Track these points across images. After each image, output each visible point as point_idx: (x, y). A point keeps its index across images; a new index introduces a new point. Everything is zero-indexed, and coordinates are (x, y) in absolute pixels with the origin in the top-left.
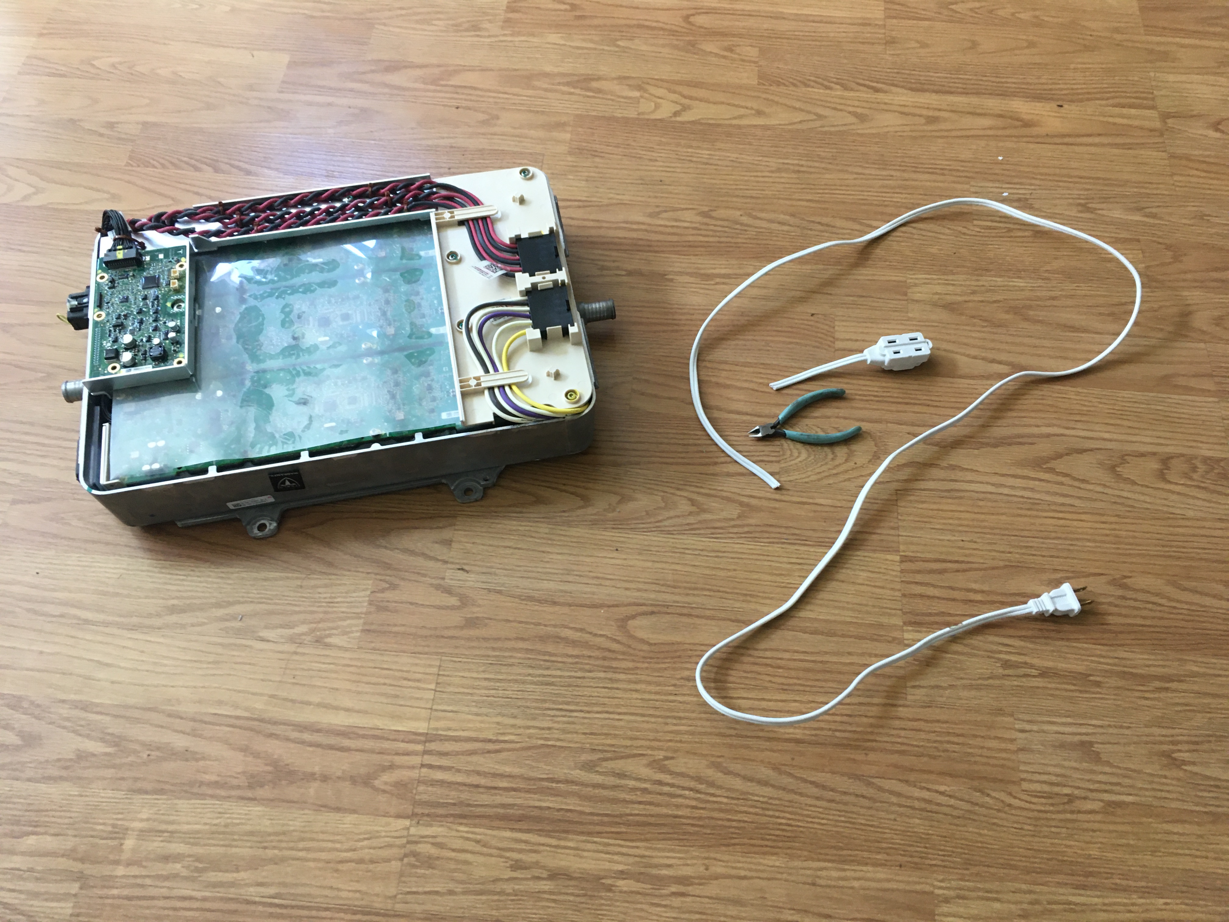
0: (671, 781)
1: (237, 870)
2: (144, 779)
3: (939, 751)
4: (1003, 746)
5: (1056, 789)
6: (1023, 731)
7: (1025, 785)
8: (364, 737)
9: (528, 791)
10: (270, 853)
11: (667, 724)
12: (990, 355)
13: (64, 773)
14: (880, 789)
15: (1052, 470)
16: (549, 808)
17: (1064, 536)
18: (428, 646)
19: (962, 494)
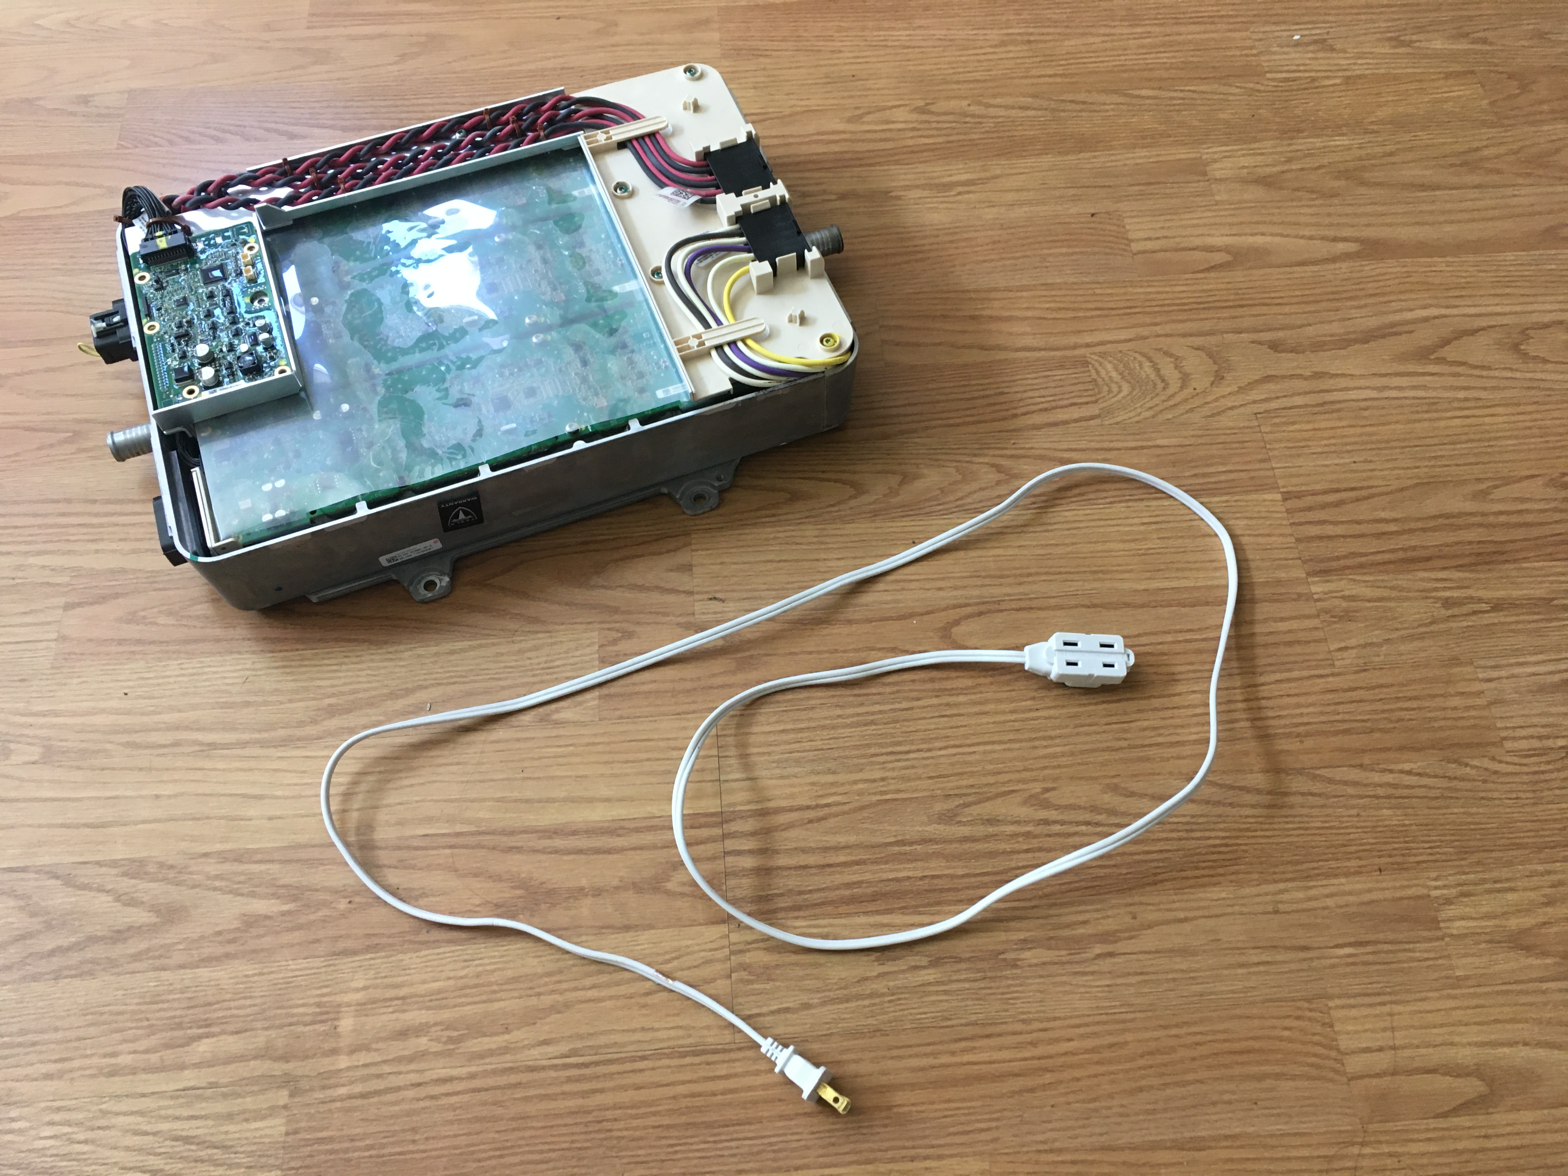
0: (1059, 818)
1: (507, 1030)
2: (348, 936)
3: (1391, 721)
4: (1470, 702)
5: (1550, 743)
6: (1490, 680)
7: (1509, 745)
8: (637, 830)
9: (876, 862)
10: (547, 1000)
11: (1035, 747)
12: (1331, 233)
13: (231, 948)
14: (1331, 781)
15: (1442, 361)
16: (909, 878)
17: (1478, 436)
18: (694, 702)
19: (1338, 406)
